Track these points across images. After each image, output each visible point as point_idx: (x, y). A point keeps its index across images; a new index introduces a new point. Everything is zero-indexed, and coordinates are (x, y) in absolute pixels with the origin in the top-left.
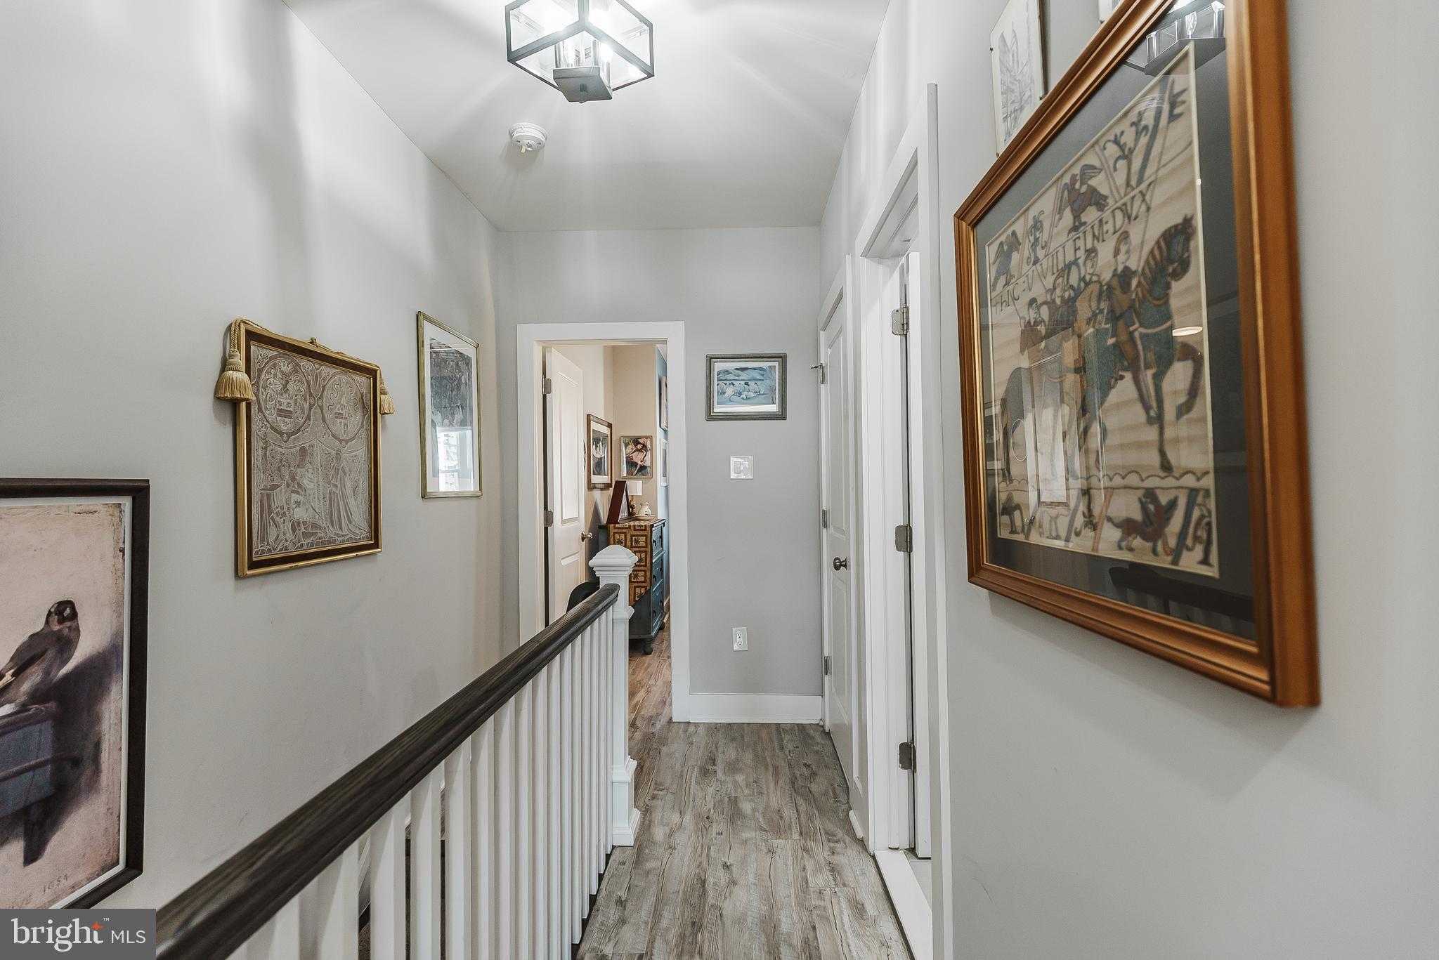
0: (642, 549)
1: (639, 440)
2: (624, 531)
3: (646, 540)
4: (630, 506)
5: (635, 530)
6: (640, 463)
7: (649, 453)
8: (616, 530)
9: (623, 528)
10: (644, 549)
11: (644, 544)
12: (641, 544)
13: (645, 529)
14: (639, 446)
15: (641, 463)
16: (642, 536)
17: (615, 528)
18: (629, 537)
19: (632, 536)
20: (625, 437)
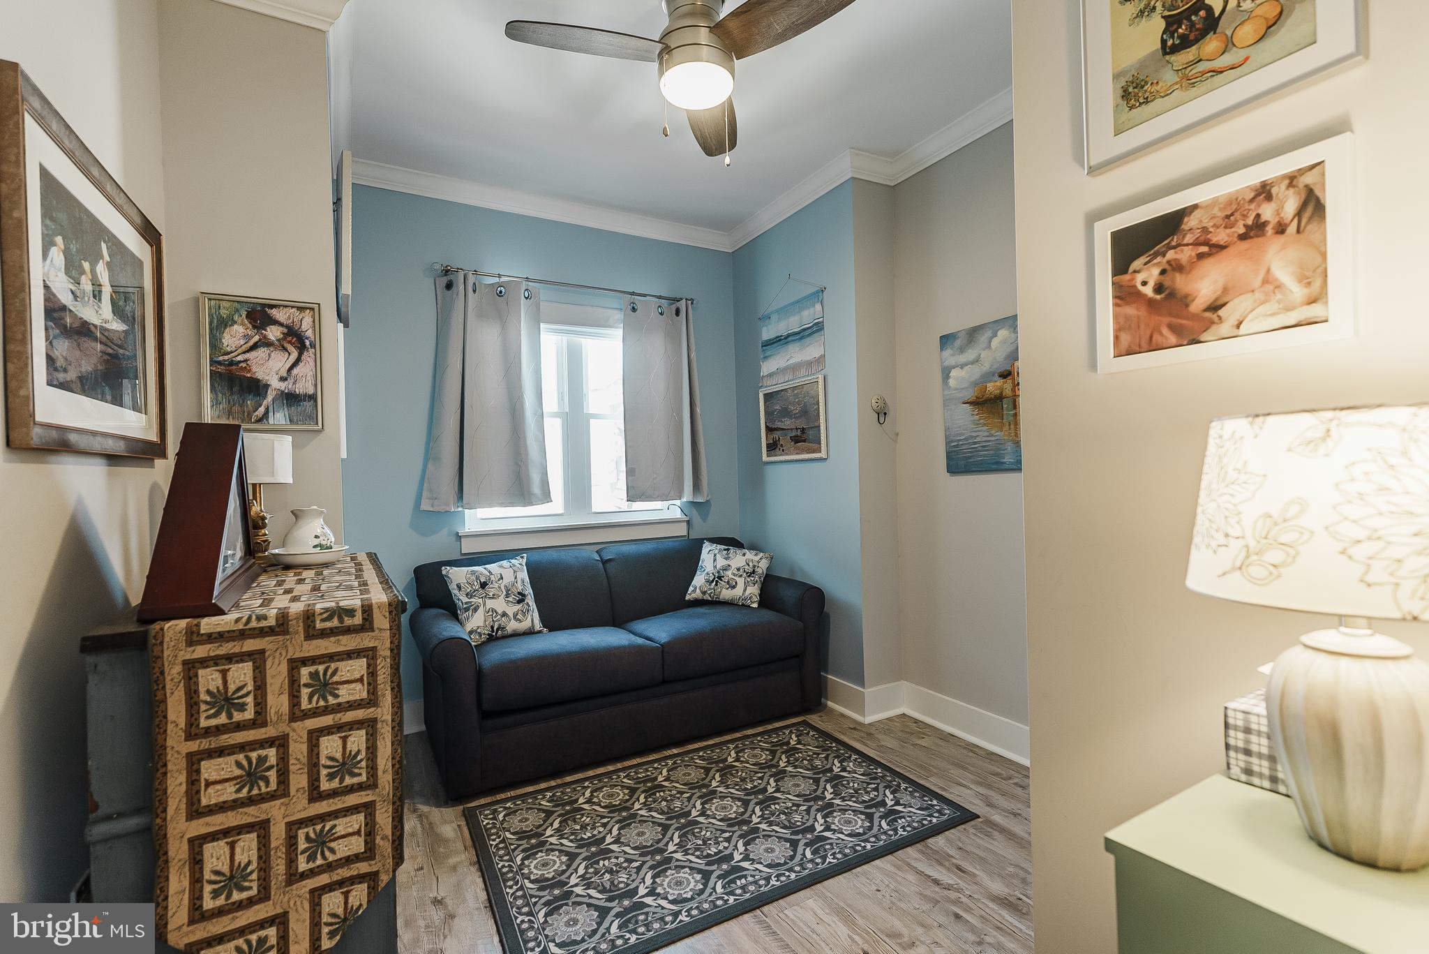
0: (350, 716)
1: (274, 312)
2: (250, 645)
3: (372, 673)
4: (252, 526)
5: (312, 633)
6: (275, 384)
7: (308, 356)
8: (201, 651)
9: (242, 635)
10: (360, 714)
11: (359, 691)
12: (346, 694)
13: (367, 625)
14: (273, 333)
15: (282, 386)
16: (349, 655)
17: (193, 638)
18: (277, 673)
19: (295, 665)
20: (212, 297)
